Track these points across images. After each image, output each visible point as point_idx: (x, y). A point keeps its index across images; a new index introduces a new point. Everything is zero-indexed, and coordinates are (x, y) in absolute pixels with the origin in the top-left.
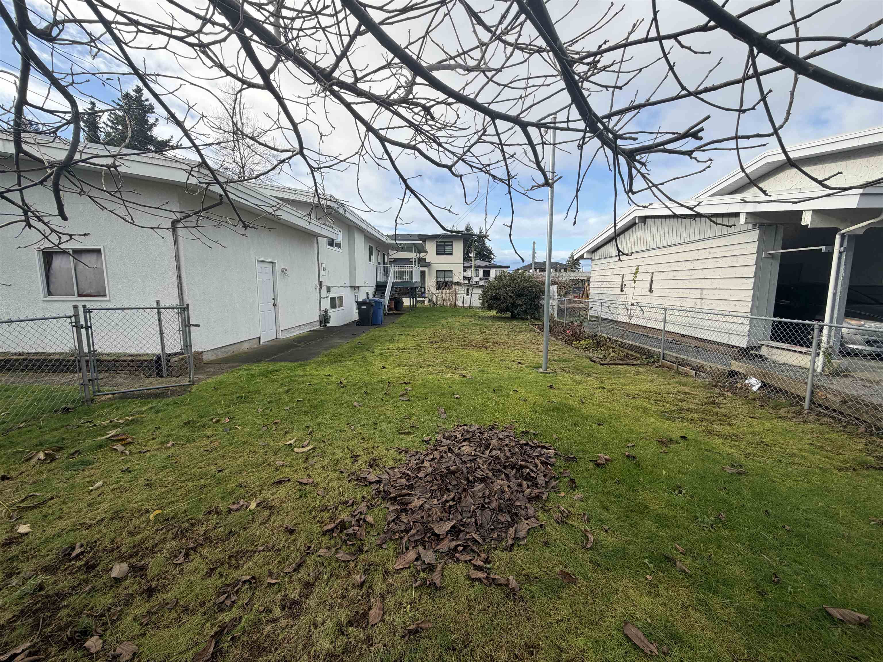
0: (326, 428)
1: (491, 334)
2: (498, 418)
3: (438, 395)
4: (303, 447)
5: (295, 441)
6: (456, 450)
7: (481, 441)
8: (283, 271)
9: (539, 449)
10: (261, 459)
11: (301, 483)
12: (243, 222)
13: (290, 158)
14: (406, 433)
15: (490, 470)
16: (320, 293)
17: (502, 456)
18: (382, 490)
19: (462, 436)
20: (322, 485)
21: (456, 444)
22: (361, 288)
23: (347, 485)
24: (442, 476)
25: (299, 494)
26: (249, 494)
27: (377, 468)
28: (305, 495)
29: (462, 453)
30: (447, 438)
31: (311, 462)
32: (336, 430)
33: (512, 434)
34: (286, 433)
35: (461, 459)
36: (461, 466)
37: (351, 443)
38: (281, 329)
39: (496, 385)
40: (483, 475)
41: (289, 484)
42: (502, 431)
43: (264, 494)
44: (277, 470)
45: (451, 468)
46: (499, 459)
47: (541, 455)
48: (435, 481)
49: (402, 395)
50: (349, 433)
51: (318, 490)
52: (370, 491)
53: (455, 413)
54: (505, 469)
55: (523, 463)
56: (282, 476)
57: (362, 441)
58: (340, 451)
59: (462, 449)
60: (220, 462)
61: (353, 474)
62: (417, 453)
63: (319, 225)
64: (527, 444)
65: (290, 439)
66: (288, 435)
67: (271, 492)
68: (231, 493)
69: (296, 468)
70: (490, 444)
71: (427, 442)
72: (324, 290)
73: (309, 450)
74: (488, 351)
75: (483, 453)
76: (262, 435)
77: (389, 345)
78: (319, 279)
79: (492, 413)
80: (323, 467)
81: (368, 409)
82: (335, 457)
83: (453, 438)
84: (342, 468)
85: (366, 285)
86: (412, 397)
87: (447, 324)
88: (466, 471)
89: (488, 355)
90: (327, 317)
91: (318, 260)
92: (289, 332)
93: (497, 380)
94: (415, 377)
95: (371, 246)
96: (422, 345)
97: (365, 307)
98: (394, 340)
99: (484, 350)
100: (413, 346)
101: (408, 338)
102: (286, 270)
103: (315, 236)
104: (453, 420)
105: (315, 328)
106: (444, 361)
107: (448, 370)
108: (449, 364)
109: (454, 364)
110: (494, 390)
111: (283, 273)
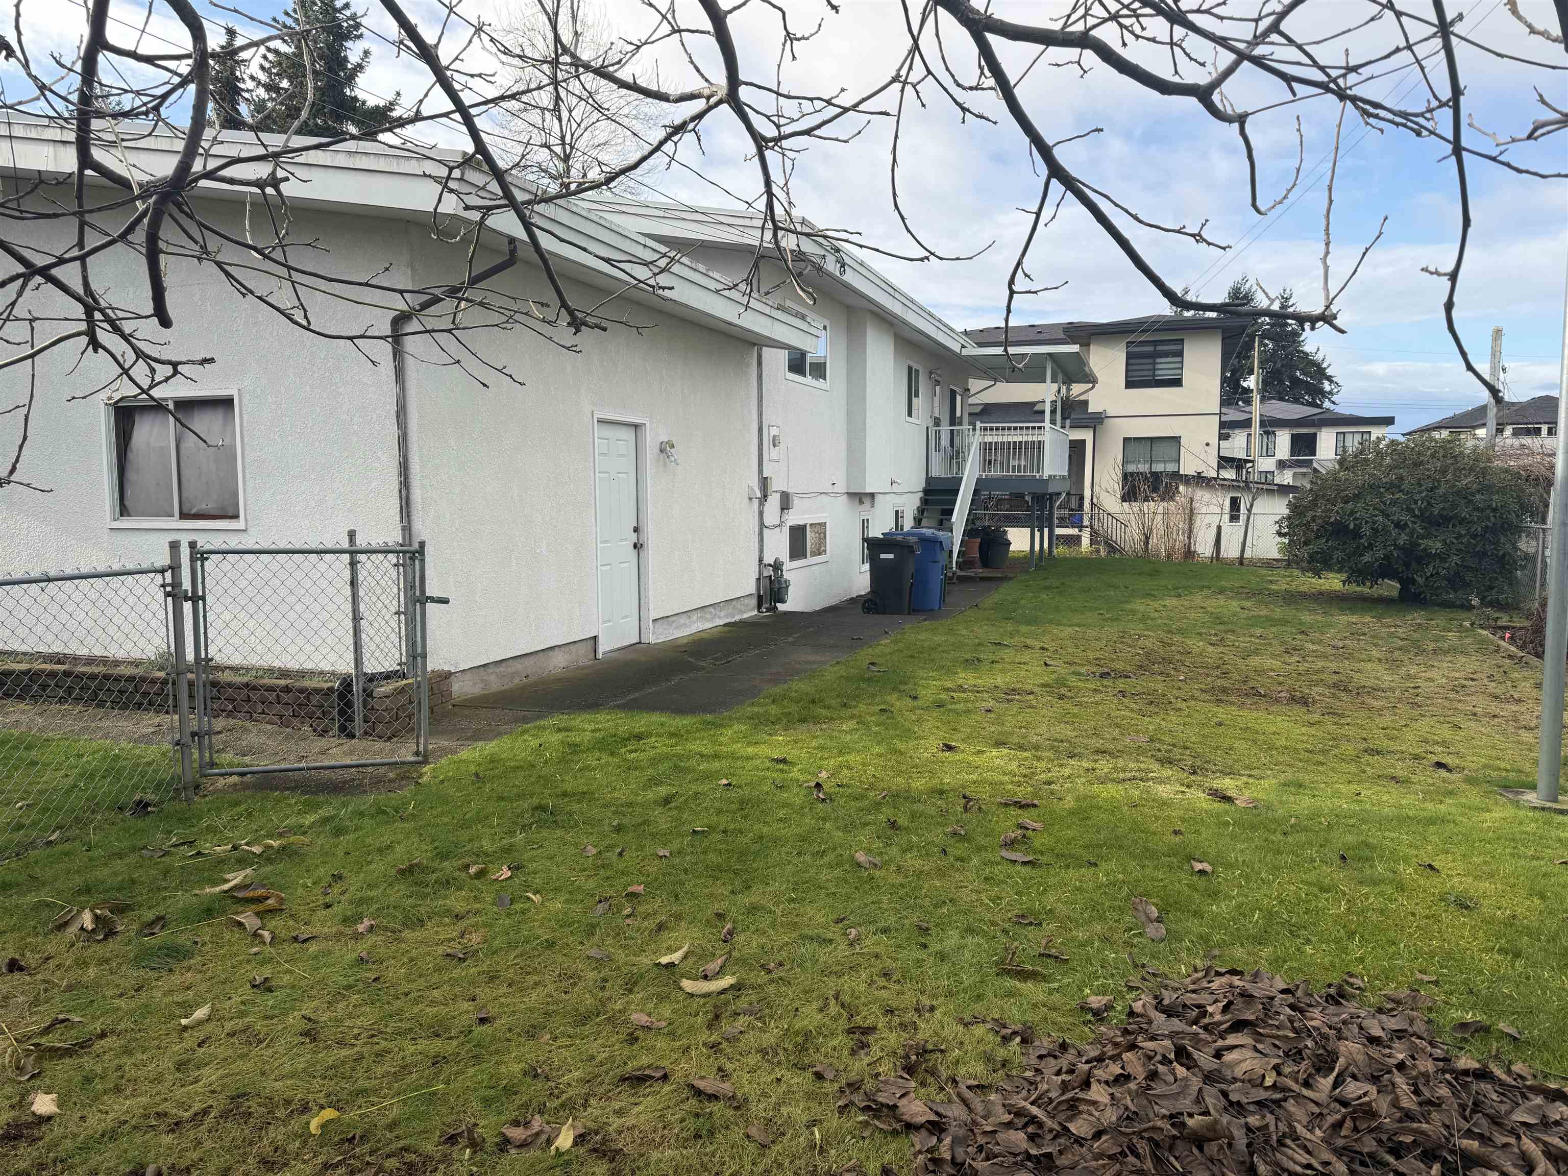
0: (773, 925)
1: (1325, 656)
2: (1361, 960)
3: (1133, 856)
4: (706, 977)
5: (685, 957)
6: (1204, 1059)
7: (1299, 1038)
8: (665, 449)
9: (1538, 1100)
10: (589, 1001)
11: (698, 1093)
12: (571, 312)
13: (700, 116)
14: (1024, 976)
15: (1339, 1152)
16: (761, 513)
17: (1383, 1105)
18: (947, 1156)
19: (1226, 1009)
20: (758, 1109)
21: (1204, 1035)
22: (878, 498)
23: (835, 1123)
24: (1157, 1145)
25: (691, 1123)
26: (557, 1102)
27: (930, 1080)
28: (711, 1133)
29: (1228, 1074)
30: (1170, 1012)
31: (728, 1027)
32: (803, 937)
33: (1419, 1027)
34: (661, 927)
35: (1225, 1094)
36: (1225, 1119)
37: (847, 983)
38: (654, 615)
39: (1350, 838)
40: (1309, 1166)
41: (667, 1088)
42: (1380, 1011)
43: (595, 1109)
44: (632, 1039)
45: (1190, 1122)
46: (1374, 1115)
47: (1546, 1124)
48: (1131, 1159)
49: (1010, 844)
50: (842, 951)
51: (748, 1123)
52: (909, 1154)
53: (1195, 926)
54: (1398, 1157)
55: (1473, 1145)
56: (645, 1060)
57: (882, 982)
58: (815, 1005)
59: (1229, 1057)
60: (484, 993)
61: (854, 1086)
62: (1064, 1047)
63: (767, 310)
64: (1483, 1075)
65: (671, 950)
66: (665, 934)
67: (617, 1105)
68: (510, 1091)
69: (685, 1041)
70: (1333, 1056)
71: (1096, 1013)
72: (774, 502)
73: (723, 992)
74: (1316, 717)
75: (1307, 1084)
76: (593, 926)
77: (966, 678)
78: (760, 471)
79: (1337, 941)
80: (763, 1052)
81: (900, 880)
82: (798, 1025)
83: (1195, 1013)
84: (819, 1061)
85: (896, 488)
86: (1042, 853)
87: (1157, 615)
88: (1245, 1141)
89: (1313, 731)
90: (779, 582)
91: (760, 415)
92: (674, 625)
93: (1352, 822)
94: (1053, 786)
95: (915, 366)
96: (1073, 681)
97: (891, 556)
98: (979, 660)
99: (1298, 710)
100: (1043, 685)
101: (1026, 656)
102: (672, 446)
103: (755, 344)
104: (1188, 949)
105: (745, 616)
106: (1152, 740)
107: (1167, 772)
108: (1170, 751)
109: (1188, 752)
110: (1343, 858)
111: (662, 456)
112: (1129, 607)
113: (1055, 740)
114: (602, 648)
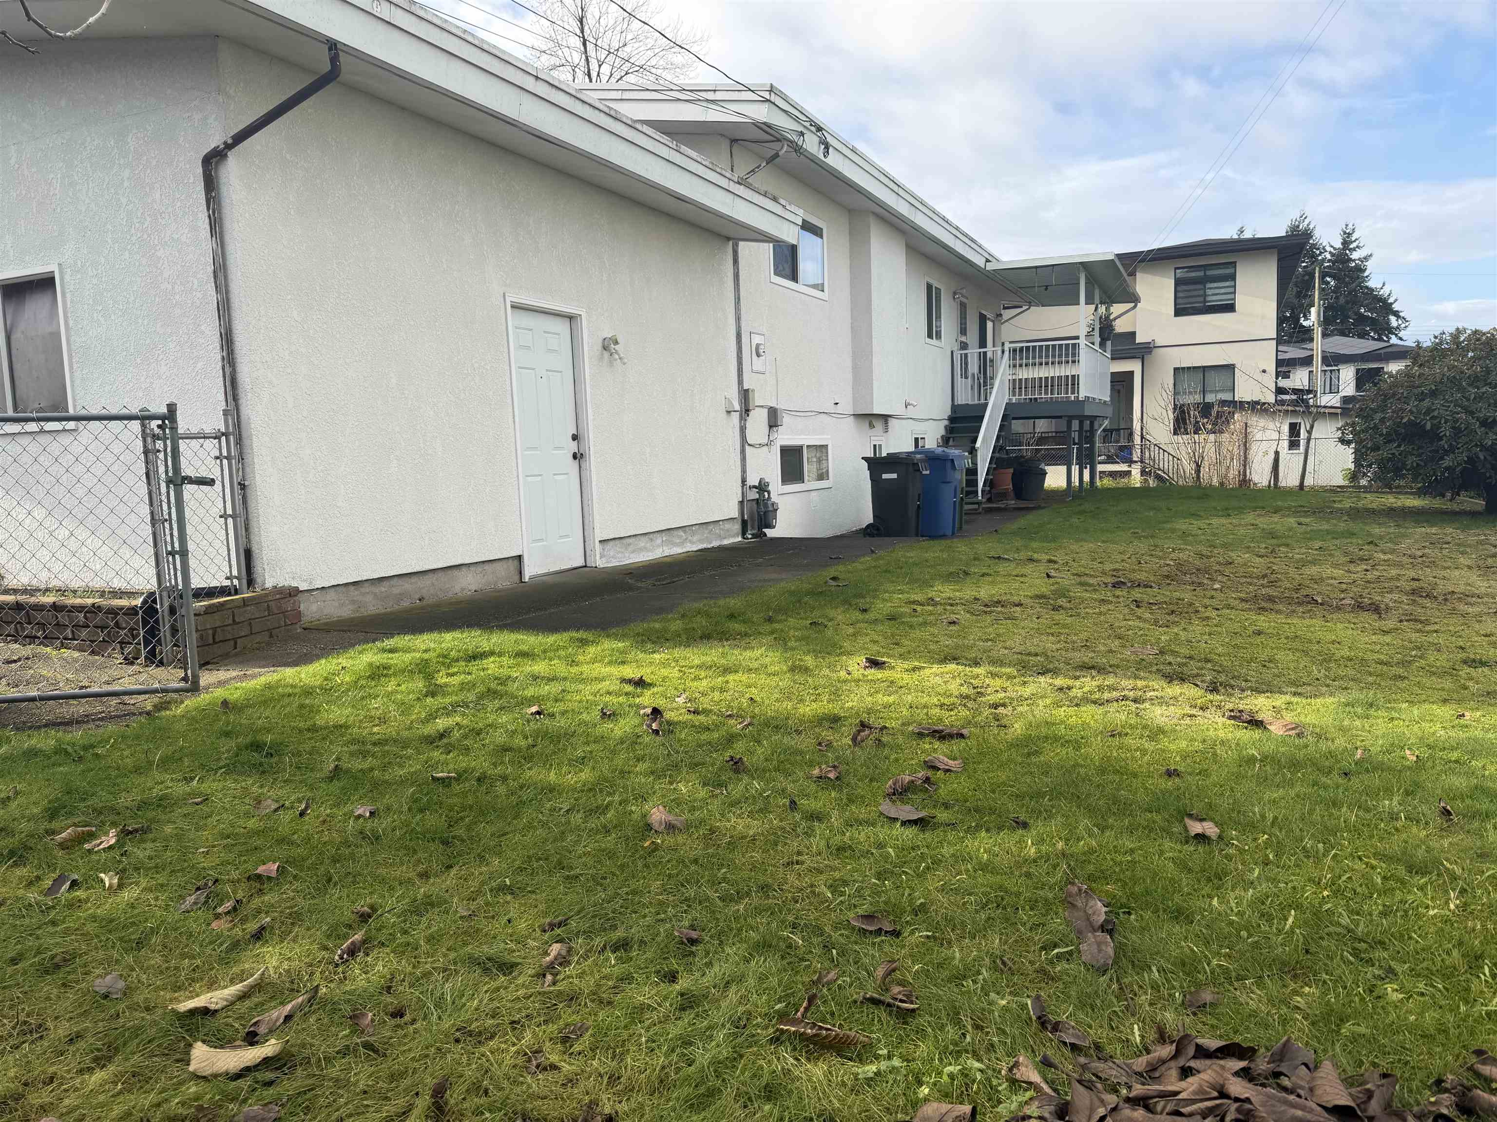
1: (1400, 565)
3: (1091, 811)
8: (608, 346)
16: (743, 430)
22: (892, 422)
38: (599, 536)
39: (1456, 782)
49: (900, 793)
53: (1175, 940)
72: (758, 420)
74: (1390, 624)
77: (943, 591)
78: (740, 382)
85: (911, 412)
86: (946, 806)
87: (1200, 532)
89: (1388, 639)
90: (766, 506)
91: (738, 319)
92: (630, 549)
93: (1454, 756)
94: (1001, 710)
95: (935, 284)
96: (1078, 592)
97: (894, 476)
98: (966, 573)
99: (1368, 618)
100: (1038, 597)
101: (1029, 569)
102: (616, 343)
103: (728, 239)
104: (1155, 987)
105: (726, 542)
106: (1162, 653)
107: (1175, 690)
108: (1185, 664)
109: (1209, 665)
110: (1446, 813)
111: (606, 354)
112: (1168, 526)
113: (1029, 654)
114: (531, 570)
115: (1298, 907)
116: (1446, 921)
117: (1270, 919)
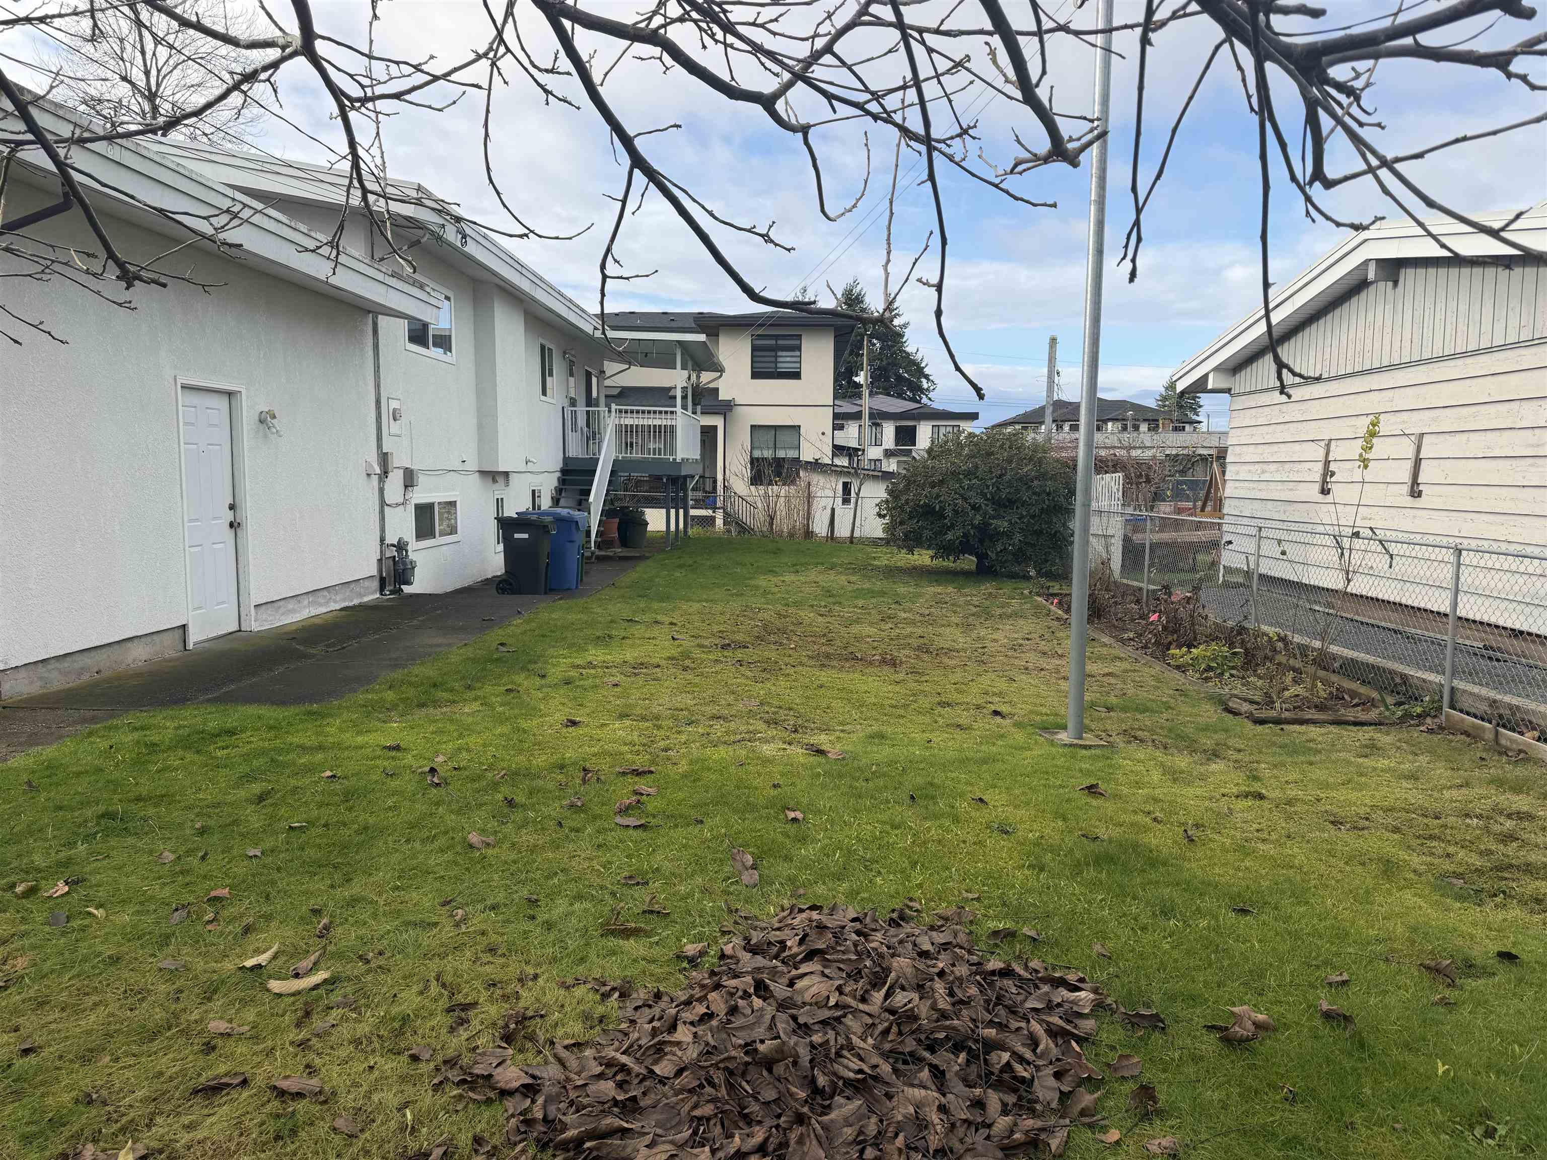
0: (375, 916)
1: (913, 623)
2: (920, 886)
3: (735, 811)
4: (297, 976)
5: (275, 957)
6: (779, 989)
7: (860, 959)
8: (265, 420)
9: (1046, 988)
10: (159, 1015)
11: (282, 1093)
12: (121, 265)
13: (275, 65)
14: (627, 933)
15: (885, 1056)
16: (381, 491)
17: (924, 1010)
18: (539, 1115)
19: (802, 941)
20: (347, 1100)
21: (782, 968)
22: (512, 477)
23: (428, 1100)
24: (731, 1073)
25: (272, 1127)
26: (115, 1127)
27: (529, 1045)
28: (294, 1132)
29: (798, 1000)
30: (754, 950)
31: (318, 1023)
32: (407, 924)
33: (962, 938)
34: (247, 930)
35: (794, 1018)
36: (794, 1039)
37: (449, 965)
38: (255, 600)
39: (920, 780)
40: (861, 1071)
41: (245, 1094)
42: (932, 928)
43: (162, 1127)
44: (209, 1048)
45: (761, 1048)
46: (916, 1018)
47: (1050, 1007)
48: (708, 1089)
49: (625, 811)
50: (447, 931)
51: (335, 1115)
52: (502, 1120)
53: (785, 869)
54: (933, 1051)
55: (991, 1032)
56: (222, 1069)
57: (487, 957)
58: (415, 988)
59: (800, 984)
60: (28, 1022)
61: (450, 1063)
62: (658, 996)
63: (380, 277)
64: (1006, 973)
65: (258, 952)
66: (252, 937)
67: (186, 1120)
68: (57, 1123)
69: (270, 1043)
70: (887, 971)
71: (691, 960)
72: (395, 480)
73: (316, 987)
74: (901, 676)
75: (863, 1000)
76: (168, 937)
77: (596, 655)
78: (379, 446)
79: (903, 871)
80: (357, 1042)
81: (513, 856)
82: (395, 1010)
83: (775, 950)
84: (415, 1043)
85: (530, 467)
86: (654, 817)
87: (777, 589)
88: (809, 1057)
89: (897, 688)
90: (404, 564)
91: (378, 386)
92: (282, 610)
93: (922, 766)
94: (669, 753)
95: (548, 345)
96: (697, 653)
97: (526, 536)
98: (610, 637)
99: (888, 671)
100: (670, 658)
101: (655, 631)
102: (274, 417)
103: (369, 312)
104: (778, 891)
105: (366, 599)
106: (762, 704)
107: (772, 732)
108: (776, 713)
109: (792, 713)
110: (912, 797)
111: (261, 427)
112: (753, 582)
113: (676, 709)
114: (194, 637)
115: (841, 849)
116: (905, 849)
117: (828, 856)
